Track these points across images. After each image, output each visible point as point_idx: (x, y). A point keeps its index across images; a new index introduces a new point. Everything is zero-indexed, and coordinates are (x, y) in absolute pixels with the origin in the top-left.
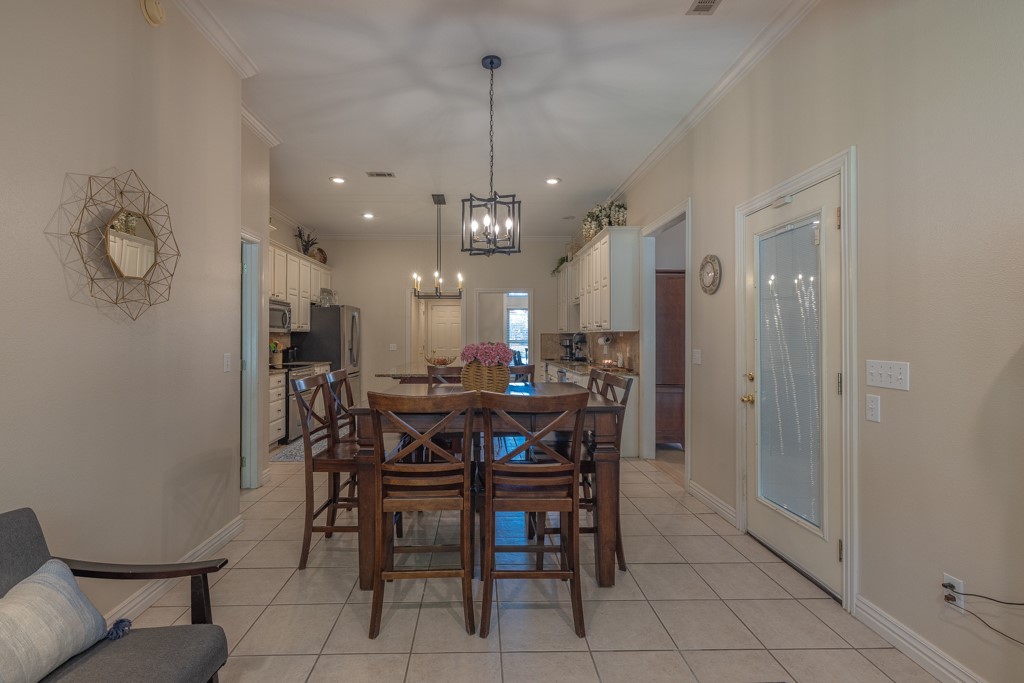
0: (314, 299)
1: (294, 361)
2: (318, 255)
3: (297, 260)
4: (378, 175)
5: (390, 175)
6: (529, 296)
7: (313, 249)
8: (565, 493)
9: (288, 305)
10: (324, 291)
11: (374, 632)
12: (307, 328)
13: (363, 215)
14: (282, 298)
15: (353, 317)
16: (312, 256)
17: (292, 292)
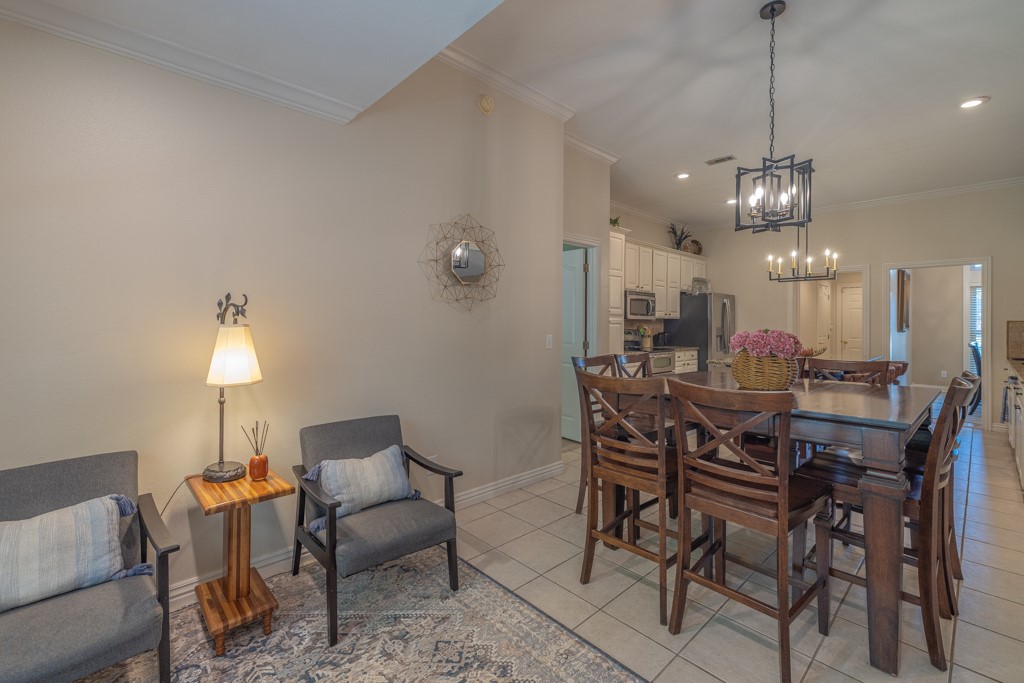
0: (685, 288)
1: (664, 345)
2: (694, 247)
3: (665, 254)
4: (717, 161)
5: (730, 158)
6: (983, 268)
7: (687, 242)
8: (772, 512)
9: (653, 295)
10: (697, 280)
11: (586, 578)
12: (676, 315)
13: (725, 202)
14: (647, 289)
15: (724, 304)
16: (686, 249)
17: (660, 283)
